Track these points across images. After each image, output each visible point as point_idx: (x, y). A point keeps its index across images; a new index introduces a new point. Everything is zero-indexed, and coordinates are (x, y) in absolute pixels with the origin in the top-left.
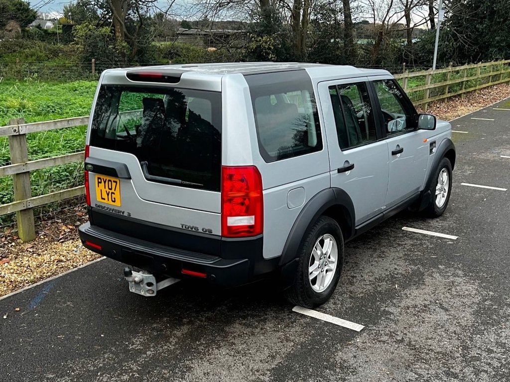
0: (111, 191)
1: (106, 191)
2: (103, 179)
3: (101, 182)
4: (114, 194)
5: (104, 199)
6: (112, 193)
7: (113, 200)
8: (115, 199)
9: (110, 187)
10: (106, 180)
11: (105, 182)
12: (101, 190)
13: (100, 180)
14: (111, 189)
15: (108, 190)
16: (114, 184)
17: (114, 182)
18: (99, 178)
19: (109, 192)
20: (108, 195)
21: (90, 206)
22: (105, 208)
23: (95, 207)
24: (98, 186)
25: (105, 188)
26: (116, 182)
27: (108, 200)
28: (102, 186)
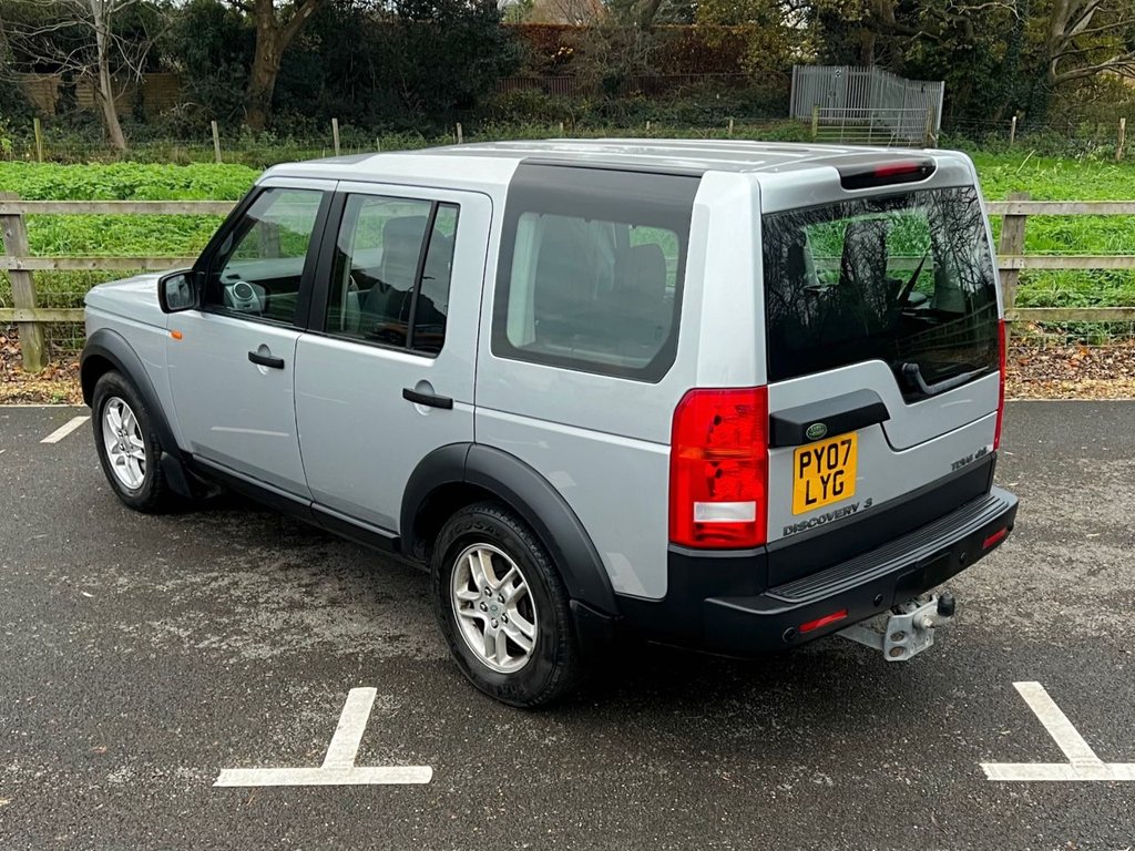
0: (833, 471)
1: (822, 478)
2: (816, 451)
3: (808, 464)
4: (841, 472)
6: (837, 473)
7: (838, 489)
8: (842, 484)
9: (832, 463)
10: (823, 449)
11: (819, 458)
12: (808, 482)
13: (805, 460)
14: (835, 466)
15: (825, 472)
16: (842, 450)
17: (844, 443)
18: (803, 455)
19: (829, 475)
20: (825, 483)
21: (764, 544)
22: (812, 523)
23: (782, 536)
24: (801, 476)
25: (819, 471)
26: (849, 442)
27: (825, 497)
28: (811, 470)
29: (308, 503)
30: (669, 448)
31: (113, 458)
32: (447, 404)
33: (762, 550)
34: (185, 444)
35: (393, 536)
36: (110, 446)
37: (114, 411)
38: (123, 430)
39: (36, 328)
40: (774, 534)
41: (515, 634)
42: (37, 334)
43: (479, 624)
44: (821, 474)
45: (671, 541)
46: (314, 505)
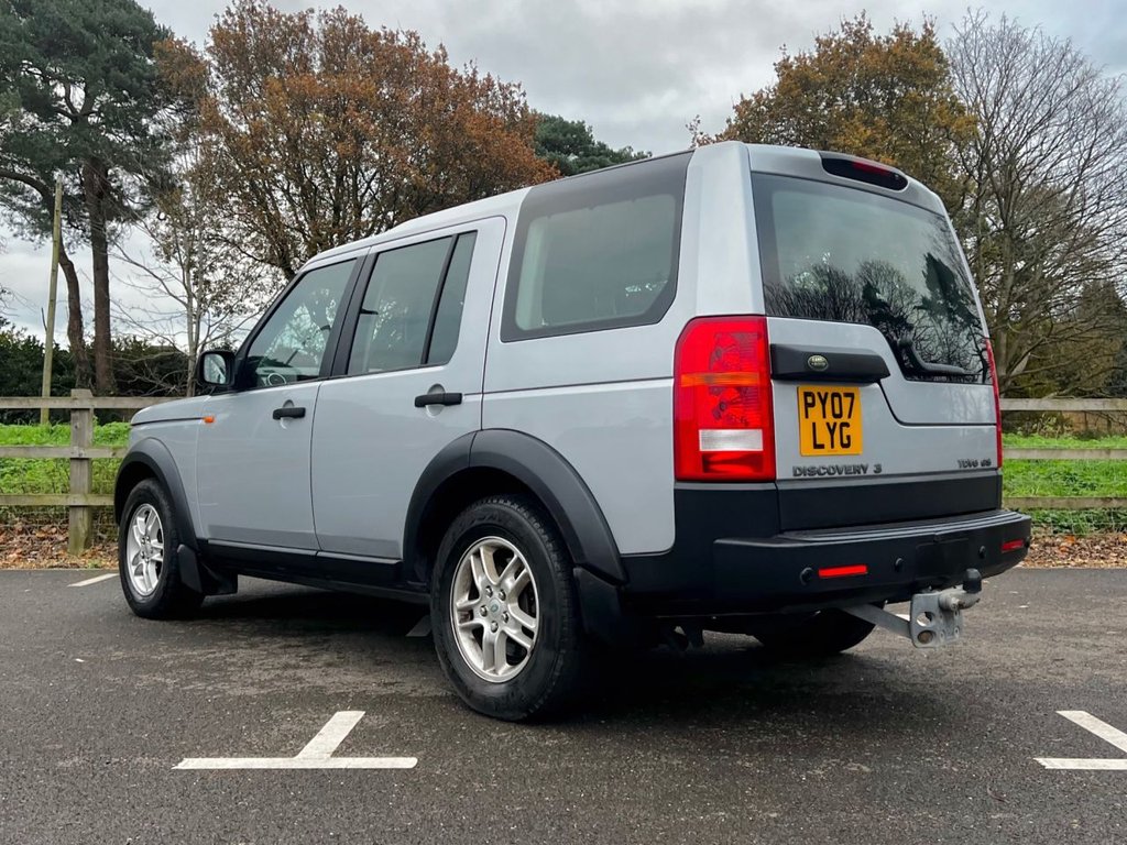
0: (839, 421)
1: (828, 424)
2: (819, 394)
3: (813, 405)
4: (847, 425)
5: (822, 446)
6: (843, 425)
7: (845, 441)
8: (848, 437)
9: (837, 412)
10: (826, 394)
11: (823, 402)
12: (814, 424)
13: (810, 400)
14: (840, 416)
15: (831, 420)
16: (846, 402)
17: (847, 395)
18: (807, 395)
19: (835, 424)
20: (832, 432)
21: (773, 480)
22: (822, 471)
23: (792, 477)
24: (807, 416)
25: (824, 417)
26: (851, 395)
27: (832, 446)
28: (816, 412)
29: (314, 553)
30: (672, 380)
31: (132, 569)
32: (455, 400)
33: (771, 486)
34: (202, 531)
35: (394, 562)
36: (131, 556)
37: (140, 520)
38: (146, 538)
39: (85, 513)
40: (783, 471)
41: (515, 631)
42: (86, 519)
43: (478, 632)
44: (826, 420)
45: (678, 479)
46: (320, 554)
